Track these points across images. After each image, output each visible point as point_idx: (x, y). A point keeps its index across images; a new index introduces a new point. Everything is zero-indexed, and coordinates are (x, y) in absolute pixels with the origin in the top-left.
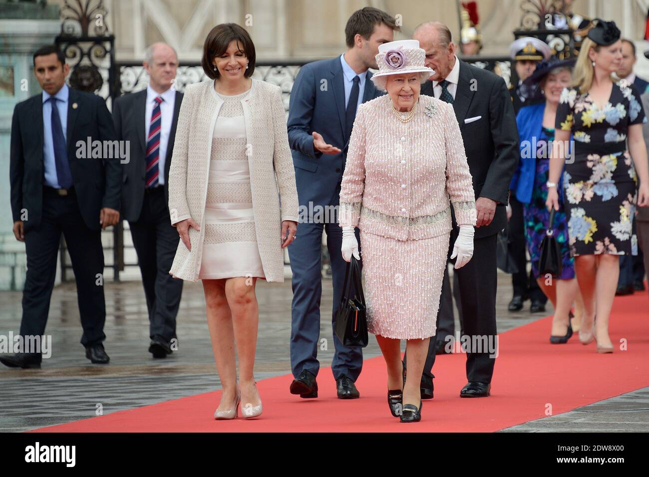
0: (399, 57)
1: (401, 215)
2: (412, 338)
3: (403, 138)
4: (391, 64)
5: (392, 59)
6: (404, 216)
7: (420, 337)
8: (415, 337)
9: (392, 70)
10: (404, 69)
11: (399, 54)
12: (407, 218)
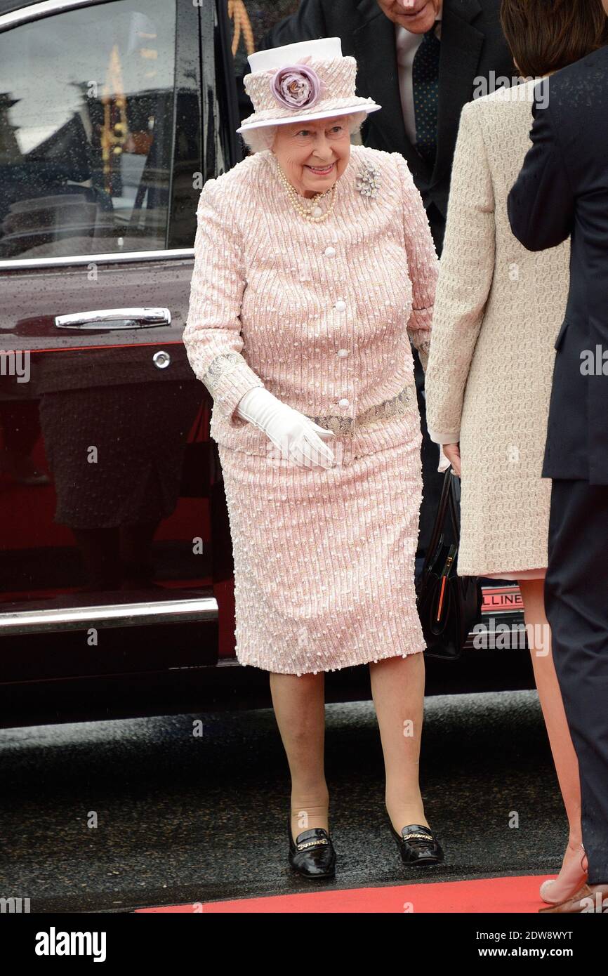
0: (305, 82)
1: (337, 413)
2: (382, 657)
3: (330, 250)
4: (288, 97)
5: (289, 88)
6: (344, 415)
7: (399, 653)
8: (386, 655)
9: (289, 112)
10: (317, 108)
11: (305, 76)
12: (350, 420)
